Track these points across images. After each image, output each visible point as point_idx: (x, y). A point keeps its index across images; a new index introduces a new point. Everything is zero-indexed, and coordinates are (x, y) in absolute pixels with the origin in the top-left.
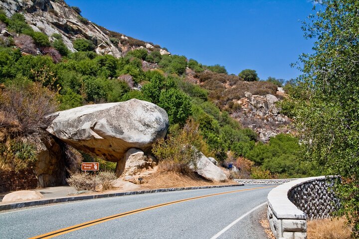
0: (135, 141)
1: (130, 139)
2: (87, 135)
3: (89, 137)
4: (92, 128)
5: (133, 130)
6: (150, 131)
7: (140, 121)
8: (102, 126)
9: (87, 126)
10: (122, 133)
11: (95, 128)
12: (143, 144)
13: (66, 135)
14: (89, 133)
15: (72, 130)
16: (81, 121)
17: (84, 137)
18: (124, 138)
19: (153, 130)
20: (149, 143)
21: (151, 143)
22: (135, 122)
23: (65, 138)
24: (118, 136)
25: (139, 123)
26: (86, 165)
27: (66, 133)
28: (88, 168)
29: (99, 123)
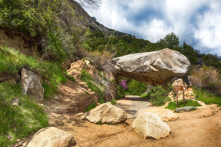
0: (179, 72)
1: (176, 71)
2: (148, 69)
3: (149, 70)
4: (152, 65)
5: (176, 65)
6: (185, 66)
7: (178, 60)
8: (159, 63)
9: (147, 63)
10: (171, 67)
11: (153, 64)
12: (182, 74)
13: (131, 69)
14: (150, 67)
15: (136, 67)
16: (141, 60)
17: (145, 70)
18: (173, 70)
19: (187, 65)
20: (185, 74)
21: (186, 73)
22: (176, 61)
23: (130, 71)
24: (169, 69)
25: (178, 61)
26: (176, 87)
27: (131, 68)
28: (178, 89)
29: (156, 61)
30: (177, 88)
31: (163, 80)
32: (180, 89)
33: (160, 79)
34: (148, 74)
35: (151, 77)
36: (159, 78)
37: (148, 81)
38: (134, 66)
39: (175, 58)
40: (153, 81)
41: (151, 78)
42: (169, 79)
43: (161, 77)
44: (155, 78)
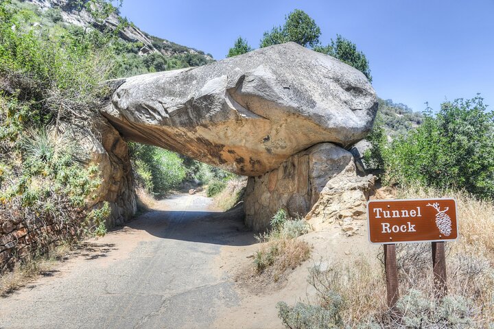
0: (340, 123)
1: (329, 119)
4: (232, 92)
5: (330, 97)
6: (363, 102)
7: (337, 80)
8: (263, 84)
9: (215, 85)
10: (312, 103)
13: (156, 115)
14: (224, 104)
15: (171, 103)
23: (154, 123)
24: (306, 110)
25: (335, 84)
26: (387, 215)
27: (154, 110)
28: (402, 229)
29: (251, 78)
30: (393, 222)
31: (277, 156)
32: (412, 228)
33: (269, 150)
34: (222, 134)
35: (234, 146)
36: (262, 147)
37: (223, 161)
38: (165, 100)
39: (325, 71)
40: (240, 160)
41: (235, 150)
42: (299, 152)
43: (269, 144)
44: (247, 149)
